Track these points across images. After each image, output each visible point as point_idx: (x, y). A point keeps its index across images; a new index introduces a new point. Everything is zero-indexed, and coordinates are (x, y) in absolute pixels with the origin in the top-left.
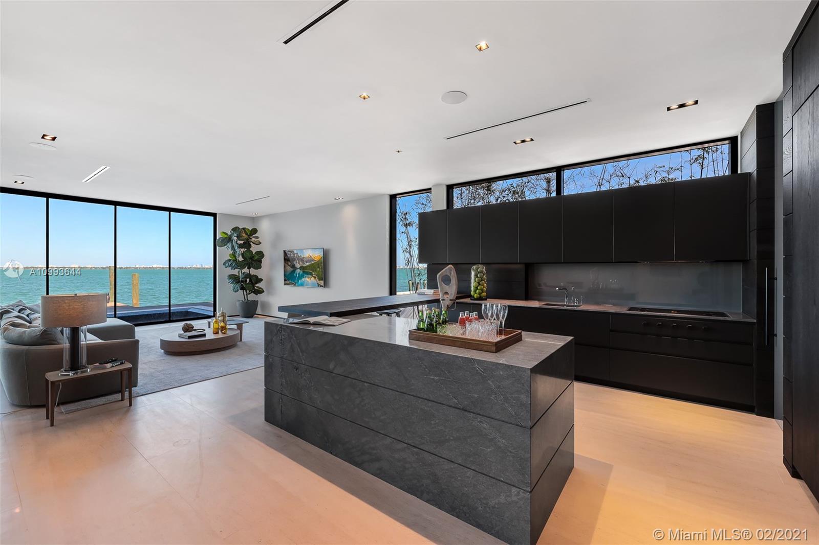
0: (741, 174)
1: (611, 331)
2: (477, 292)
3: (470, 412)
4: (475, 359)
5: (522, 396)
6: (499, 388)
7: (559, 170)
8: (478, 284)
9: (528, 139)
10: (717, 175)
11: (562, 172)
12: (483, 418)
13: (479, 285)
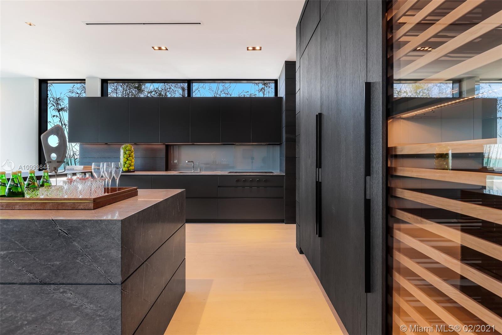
0: (279, 97)
1: (219, 187)
2: (126, 166)
3: (50, 284)
4: (56, 220)
5: (112, 251)
6: (86, 248)
7: (190, 82)
8: (126, 160)
9: (163, 48)
10: (269, 96)
11: (191, 84)
12: (67, 287)
13: (128, 160)
